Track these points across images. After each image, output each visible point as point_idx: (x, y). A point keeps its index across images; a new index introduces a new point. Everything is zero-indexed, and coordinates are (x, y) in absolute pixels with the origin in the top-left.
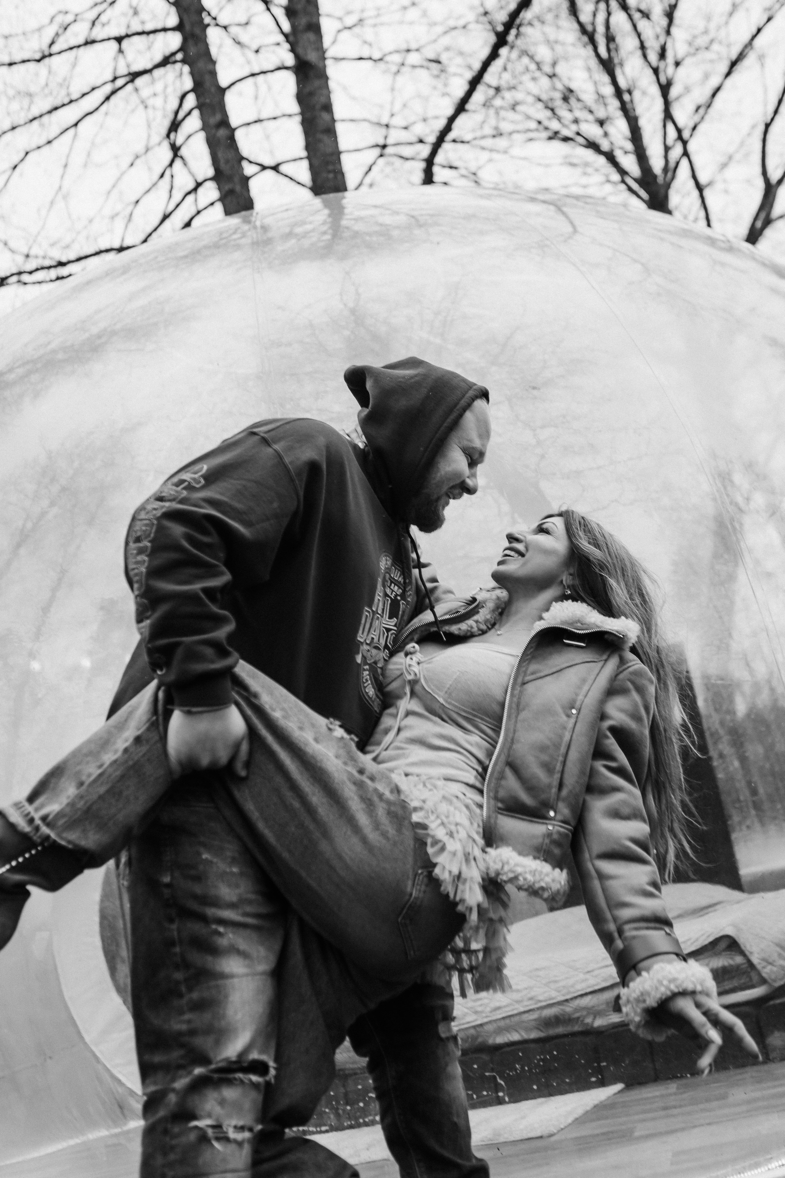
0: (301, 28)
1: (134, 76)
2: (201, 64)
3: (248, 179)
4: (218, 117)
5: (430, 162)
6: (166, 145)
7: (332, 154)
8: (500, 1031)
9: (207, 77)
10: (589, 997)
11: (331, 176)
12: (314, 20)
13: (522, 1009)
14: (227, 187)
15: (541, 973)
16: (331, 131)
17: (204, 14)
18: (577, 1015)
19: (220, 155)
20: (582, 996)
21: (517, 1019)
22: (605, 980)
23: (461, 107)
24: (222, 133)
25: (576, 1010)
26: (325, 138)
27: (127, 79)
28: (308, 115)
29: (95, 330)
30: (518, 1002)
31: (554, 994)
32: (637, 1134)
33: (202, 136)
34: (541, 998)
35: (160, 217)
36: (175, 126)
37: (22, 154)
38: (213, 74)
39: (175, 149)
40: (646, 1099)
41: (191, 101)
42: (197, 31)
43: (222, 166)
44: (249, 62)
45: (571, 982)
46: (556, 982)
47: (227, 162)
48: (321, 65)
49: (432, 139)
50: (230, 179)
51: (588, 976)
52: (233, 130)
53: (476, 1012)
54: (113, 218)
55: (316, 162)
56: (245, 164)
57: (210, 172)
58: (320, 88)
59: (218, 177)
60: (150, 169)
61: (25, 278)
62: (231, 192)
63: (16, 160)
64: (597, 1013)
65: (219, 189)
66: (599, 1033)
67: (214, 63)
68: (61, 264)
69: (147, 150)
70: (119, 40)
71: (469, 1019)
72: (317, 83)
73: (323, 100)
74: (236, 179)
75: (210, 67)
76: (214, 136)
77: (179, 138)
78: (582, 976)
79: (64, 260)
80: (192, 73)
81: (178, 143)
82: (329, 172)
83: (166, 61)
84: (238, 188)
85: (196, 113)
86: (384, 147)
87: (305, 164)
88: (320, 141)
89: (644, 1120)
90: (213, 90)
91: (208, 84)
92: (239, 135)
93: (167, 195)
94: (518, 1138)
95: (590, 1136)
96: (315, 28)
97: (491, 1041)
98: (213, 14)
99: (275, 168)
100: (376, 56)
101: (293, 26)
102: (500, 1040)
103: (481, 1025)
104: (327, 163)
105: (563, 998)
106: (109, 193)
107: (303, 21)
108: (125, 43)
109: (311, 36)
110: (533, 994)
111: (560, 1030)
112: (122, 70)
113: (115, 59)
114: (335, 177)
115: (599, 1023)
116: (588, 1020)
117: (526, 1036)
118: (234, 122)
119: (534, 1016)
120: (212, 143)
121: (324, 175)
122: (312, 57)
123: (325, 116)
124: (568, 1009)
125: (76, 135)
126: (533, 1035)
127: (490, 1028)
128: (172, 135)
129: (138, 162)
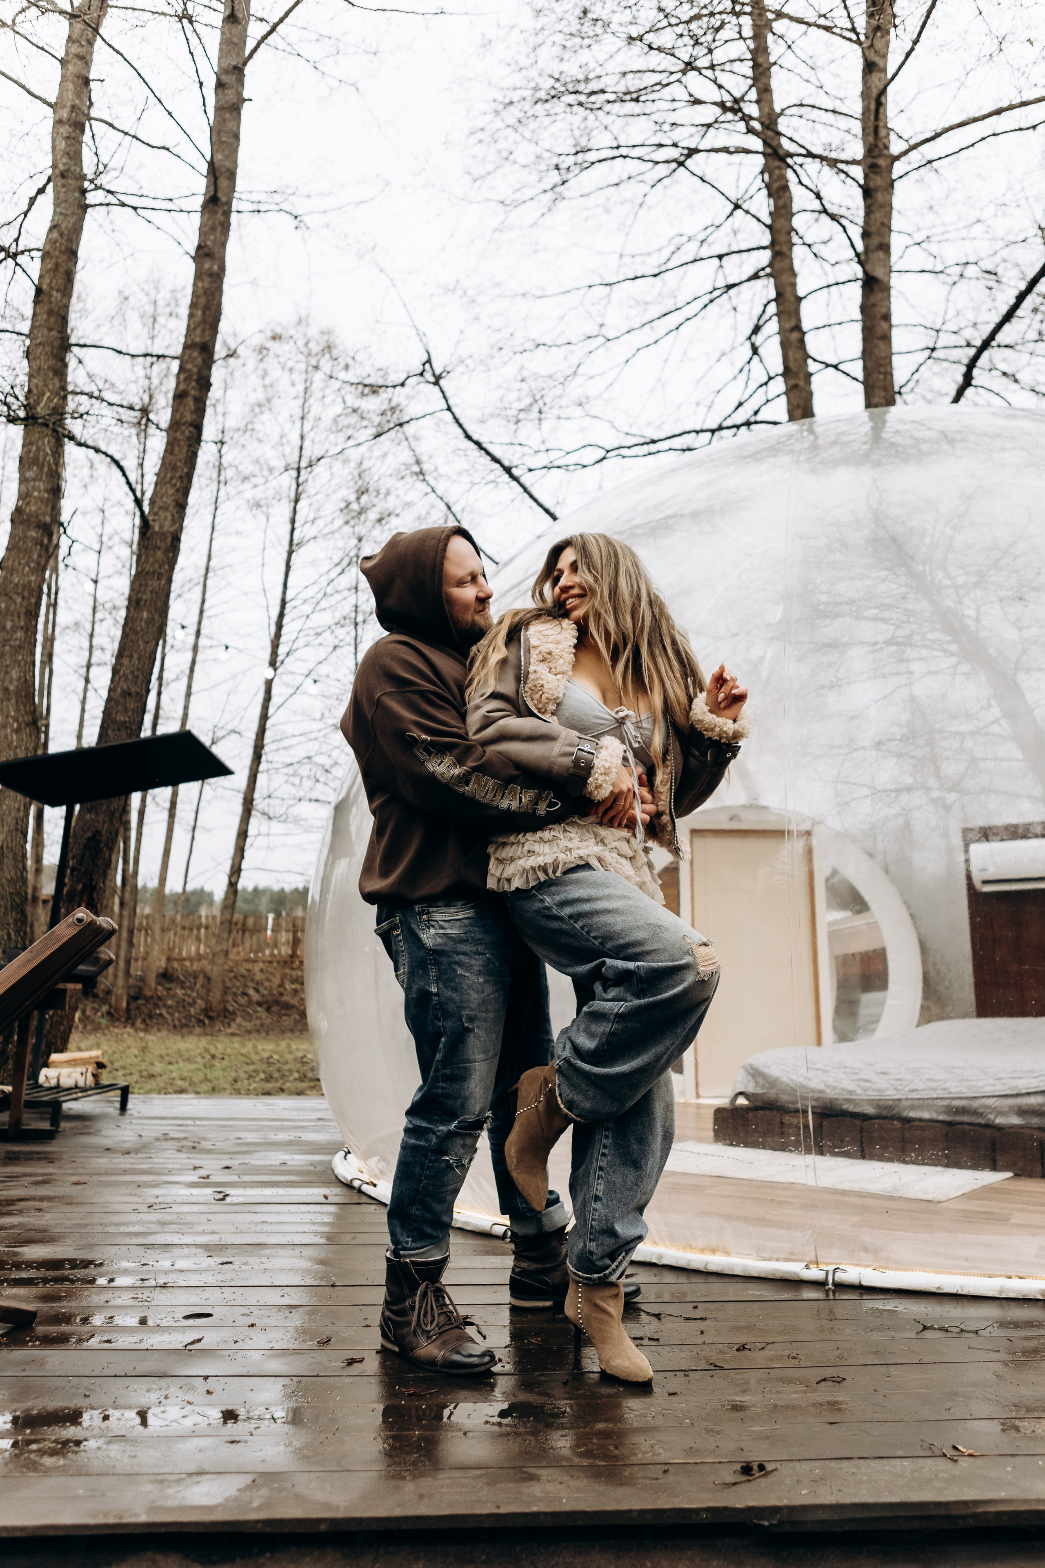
0: (873, 247)
1: (730, 287)
2: (785, 278)
3: (811, 375)
4: (793, 323)
5: (972, 364)
6: (748, 345)
7: (885, 358)
8: (912, 1108)
9: (788, 289)
10: (994, 1099)
11: (881, 377)
12: (886, 241)
13: (935, 1096)
14: (792, 382)
15: (957, 1071)
16: (886, 338)
17: (793, 234)
18: (982, 1110)
19: (791, 354)
20: (989, 1097)
21: (930, 1102)
22: (1011, 1089)
23: (1008, 317)
24: (795, 336)
25: (981, 1106)
26: (881, 345)
27: (724, 290)
28: (868, 324)
29: (669, 512)
30: (932, 1089)
31: (964, 1090)
32: (1013, 1221)
33: (777, 339)
34: (952, 1090)
35: (736, 404)
36: (757, 329)
37: (634, 351)
38: (794, 285)
39: (755, 350)
40: (1030, 1192)
41: (772, 308)
42: (785, 249)
43: (791, 365)
44: (825, 274)
45: (980, 1084)
46: (968, 1080)
47: (796, 360)
48: (886, 279)
49: (978, 343)
50: (796, 375)
51: (997, 1082)
52: (804, 333)
53: (896, 1089)
54: (698, 404)
55: (869, 364)
56: (810, 361)
57: (780, 369)
58: (883, 300)
59: (787, 373)
60: (732, 364)
61: (624, 452)
62: (796, 386)
63: (629, 355)
64: (999, 1113)
65: (785, 382)
66: (999, 1128)
67: (795, 275)
68: (653, 442)
69: (733, 349)
70: (720, 257)
71: (889, 1092)
72: (880, 295)
73: (883, 310)
74: (801, 376)
75: (792, 280)
76: (787, 338)
77: (758, 339)
78: (991, 1081)
79: (656, 438)
80: (776, 286)
81: (757, 344)
82: (880, 373)
83: (755, 276)
84: (802, 383)
85: (775, 318)
86: (933, 350)
87: (860, 363)
88: (876, 346)
89: (1023, 1210)
90: (792, 299)
91: (788, 295)
92: (808, 339)
93: (744, 385)
94: (913, 1196)
95: (972, 1211)
96: (885, 248)
97: (905, 1114)
98: (801, 233)
99: (836, 367)
100: (939, 268)
101: (866, 247)
102: (912, 1114)
103: (899, 1100)
104: (880, 366)
105: (971, 1095)
106: (698, 382)
107: (875, 241)
108: (725, 259)
109: (881, 254)
110: (946, 1086)
111: (966, 1119)
112: (721, 283)
113: (717, 272)
114: (885, 378)
115: (999, 1120)
116: (991, 1117)
117: (935, 1116)
118: (806, 326)
119: (946, 1103)
120: (784, 345)
121: (875, 376)
122: (879, 273)
123: (884, 325)
124: (975, 1104)
125: (676, 338)
126: (941, 1117)
127: (905, 1103)
128: (753, 338)
129: (724, 358)
